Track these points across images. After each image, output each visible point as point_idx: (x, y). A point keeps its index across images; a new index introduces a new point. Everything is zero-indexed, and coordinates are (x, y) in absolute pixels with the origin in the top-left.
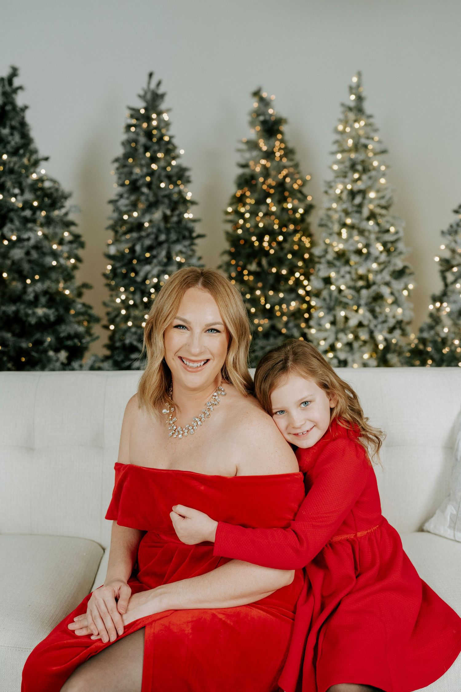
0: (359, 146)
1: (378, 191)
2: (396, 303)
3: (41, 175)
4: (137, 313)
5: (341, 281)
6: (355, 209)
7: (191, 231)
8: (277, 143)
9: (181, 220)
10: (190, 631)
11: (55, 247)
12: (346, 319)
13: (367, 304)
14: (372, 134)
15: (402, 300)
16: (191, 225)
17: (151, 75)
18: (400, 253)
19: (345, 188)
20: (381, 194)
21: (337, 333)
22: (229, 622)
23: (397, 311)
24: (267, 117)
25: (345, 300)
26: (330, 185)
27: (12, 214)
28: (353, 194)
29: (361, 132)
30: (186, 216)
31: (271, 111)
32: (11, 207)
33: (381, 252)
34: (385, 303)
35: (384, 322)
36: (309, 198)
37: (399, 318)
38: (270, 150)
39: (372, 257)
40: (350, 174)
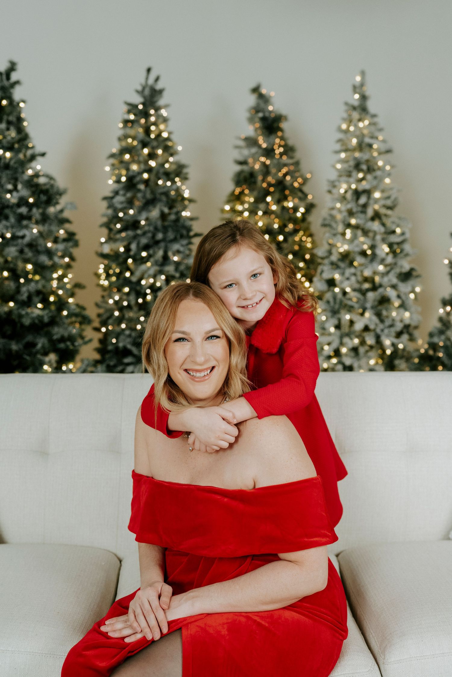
0: (364, 145)
1: (383, 191)
2: (403, 306)
3: (36, 171)
4: (131, 314)
5: (346, 283)
6: (360, 209)
7: (189, 229)
8: (277, 141)
9: (179, 218)
10: (226, 633)
11: (49, 245)
12: (352, 322)
13: (373, 307)
14: (376, 134)
15: (410, 303)
16: (189, 223)
17: (149, 70)
18: (407, 255)
19: (350, 188)
20: (386, 195)
21: (341, 337)
22: (263, 623)
23: (404, 315)
24: (267, 114)
25: (350, 303)
26: (333, 185)
27: (7, 211)
28: (357, 194)
29: (365, 132)
30: (184, 214)
31: (271, 108)
32: (6, 204)
33: (387, 254)
34: (391, 306)
35: (391, 326)
36: (310, 197)
37: (407, 322)
38: (270, 147)
39: (378, 259)
40: (354, 173)
